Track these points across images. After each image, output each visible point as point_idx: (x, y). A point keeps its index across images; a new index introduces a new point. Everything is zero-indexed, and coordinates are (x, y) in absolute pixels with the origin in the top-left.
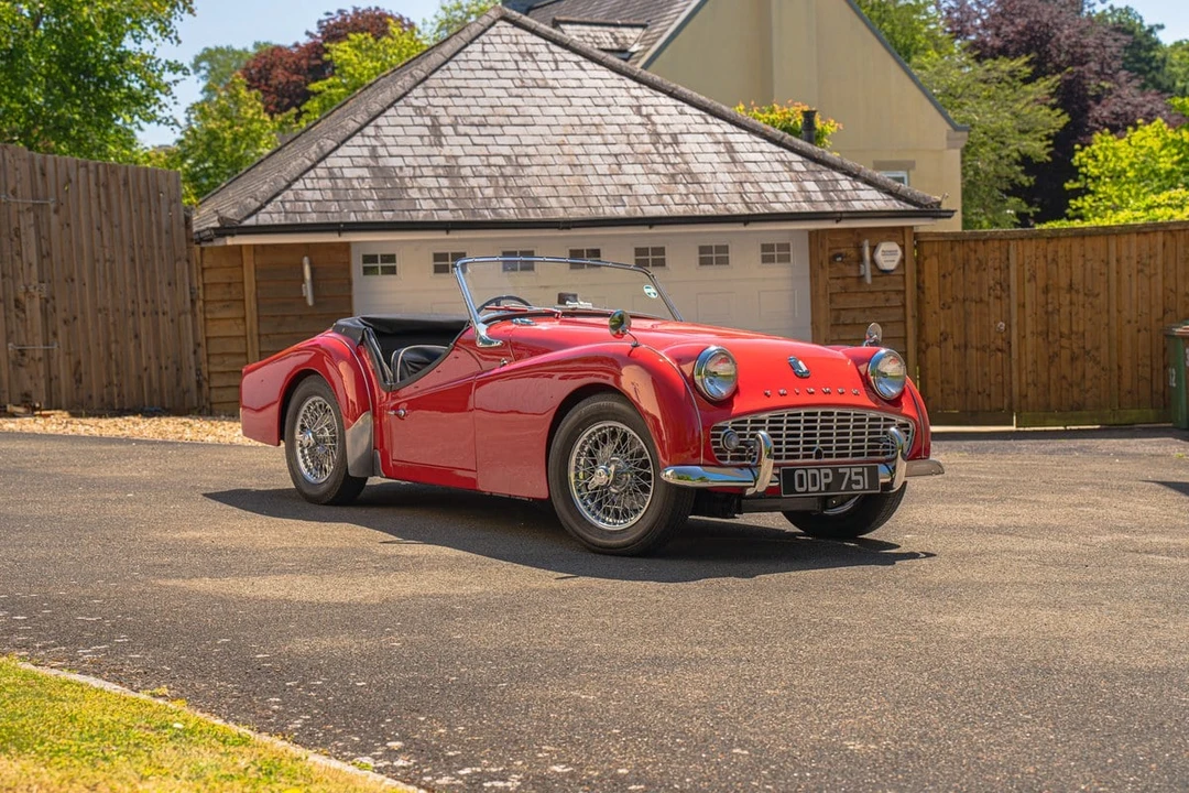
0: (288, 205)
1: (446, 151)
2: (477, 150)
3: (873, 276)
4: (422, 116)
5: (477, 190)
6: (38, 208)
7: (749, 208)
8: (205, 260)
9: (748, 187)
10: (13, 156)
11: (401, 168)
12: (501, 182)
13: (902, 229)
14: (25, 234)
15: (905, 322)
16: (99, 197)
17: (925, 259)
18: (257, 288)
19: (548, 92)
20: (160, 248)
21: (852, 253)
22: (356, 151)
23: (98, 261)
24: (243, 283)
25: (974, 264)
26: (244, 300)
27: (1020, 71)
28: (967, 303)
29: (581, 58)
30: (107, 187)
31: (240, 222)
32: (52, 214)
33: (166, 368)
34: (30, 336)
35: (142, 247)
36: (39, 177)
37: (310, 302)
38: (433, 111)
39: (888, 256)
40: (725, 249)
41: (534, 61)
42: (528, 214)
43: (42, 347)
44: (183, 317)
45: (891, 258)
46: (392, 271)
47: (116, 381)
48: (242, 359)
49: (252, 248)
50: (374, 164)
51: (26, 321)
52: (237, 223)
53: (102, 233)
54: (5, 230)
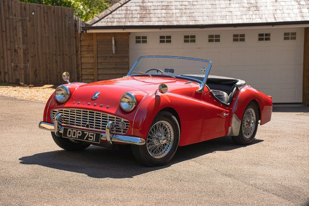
0: (109, 19)
5: (174, 14)
6: (23, 21)
7: (275, 19)
8: (81, 37)
9: (278, 11)
10: (15, 3)
11: (151, 6)
12: (184, 11)
14: (18, 29)
16: (44, 16)
18: (97, 47)
20: (65, 33)
23: (44, 37)
24: (93, 45)
26: (93, 51)
30: (47, 13)
31: (91, 25)
32: (28, 22)
34: (19, 61)
35: (59, 33)
36: (23, 10)
37: (114, 52)
40: (268, 35)
42: (189, 22)
43: (23, 65)
44: (73, 56)
46: (145, 42)
47: (49, 76)
48: (93, 70)
49: (96, 34)
50: (142, 5)
51: (18, 56)
52: (90, 26)
53: (45, 28)
54: (11, 27)
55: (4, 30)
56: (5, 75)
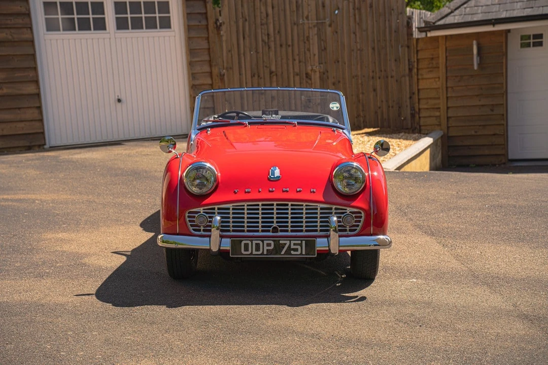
0: (468, 10)
6: (320, 26)
8: (419, 45)
14: (312, 39)
16: (355, 15)
18: (446, 60)
20: (391, 41)
23: (353, 50)
24: (439, 57)
26: (439, 68)
30: (359, 9)
31: (434, 23)
32: (327, 27)
33: (392, 107)
36: (321, 8)
37: (476, 67)
43: (320, 97)
44: (403, 78)
46: (539, 44)
47: (362, 114)
48: (437, 101)
49: (444, 37)
51: (312, 84)
52: (432, 24)
53: (356, 35)
54: (302, 38)
55: (290, 43)
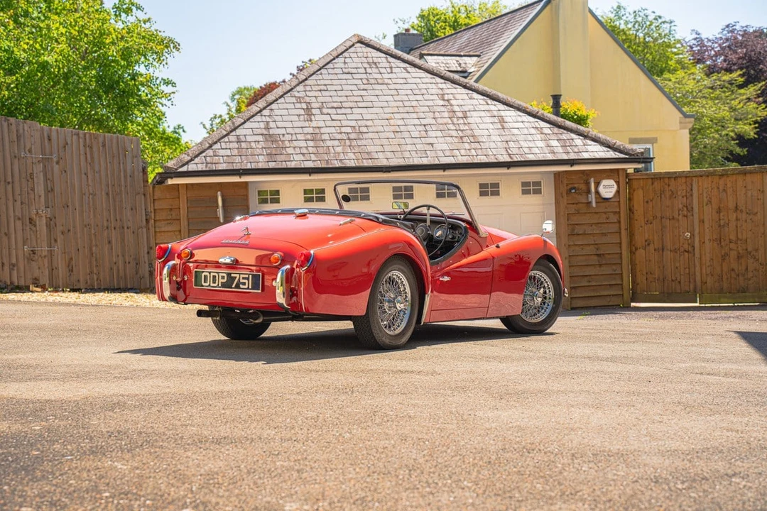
0: (208, 159)
1: (314, 124)
2: (334, 123)
3: (596, 202)
4: (301, 103)
5: (331, 148)
6: (46, 161)
7: (511, 158)
8: (156, 194)
9: (511, 144)
10: (30, 127)
11: (283, 135)
12: (348, 143)
13: (618, 170)
14: (36, 177)
15: (620, 233)
16: (86, 154)
17: (634, 191)
18: (188, 212)
19: (385, 87)
20: (126, 186)
21: (583, 187)
22: (256, 125)
23: (85, 194)
24: (179, 208)
25: (668, 194)
26: (180, 220)
27: (736, 80)
28: (663, 220)
29: (408, 65)
30: (91, 148)
31: (176, 169)
32: (55, 164)
33: (129, 263)
34: (39, 241)
36: (46, 141)
37: (222, 220)
38: (308, 99)
39: (608, 189)
40: (497, 185)
41: (377, 68)
42: (363, 162)
43: (47, 249)
44: (140, 230)
45: (610, 190)
46: (277, 201)
47: (95, 271)
49: (185, 186)
50: (267, 133)
51: (37, 232)
52: (174, 170)
53: (87, 177)
54: (24, 175)
56: (11, 270)
